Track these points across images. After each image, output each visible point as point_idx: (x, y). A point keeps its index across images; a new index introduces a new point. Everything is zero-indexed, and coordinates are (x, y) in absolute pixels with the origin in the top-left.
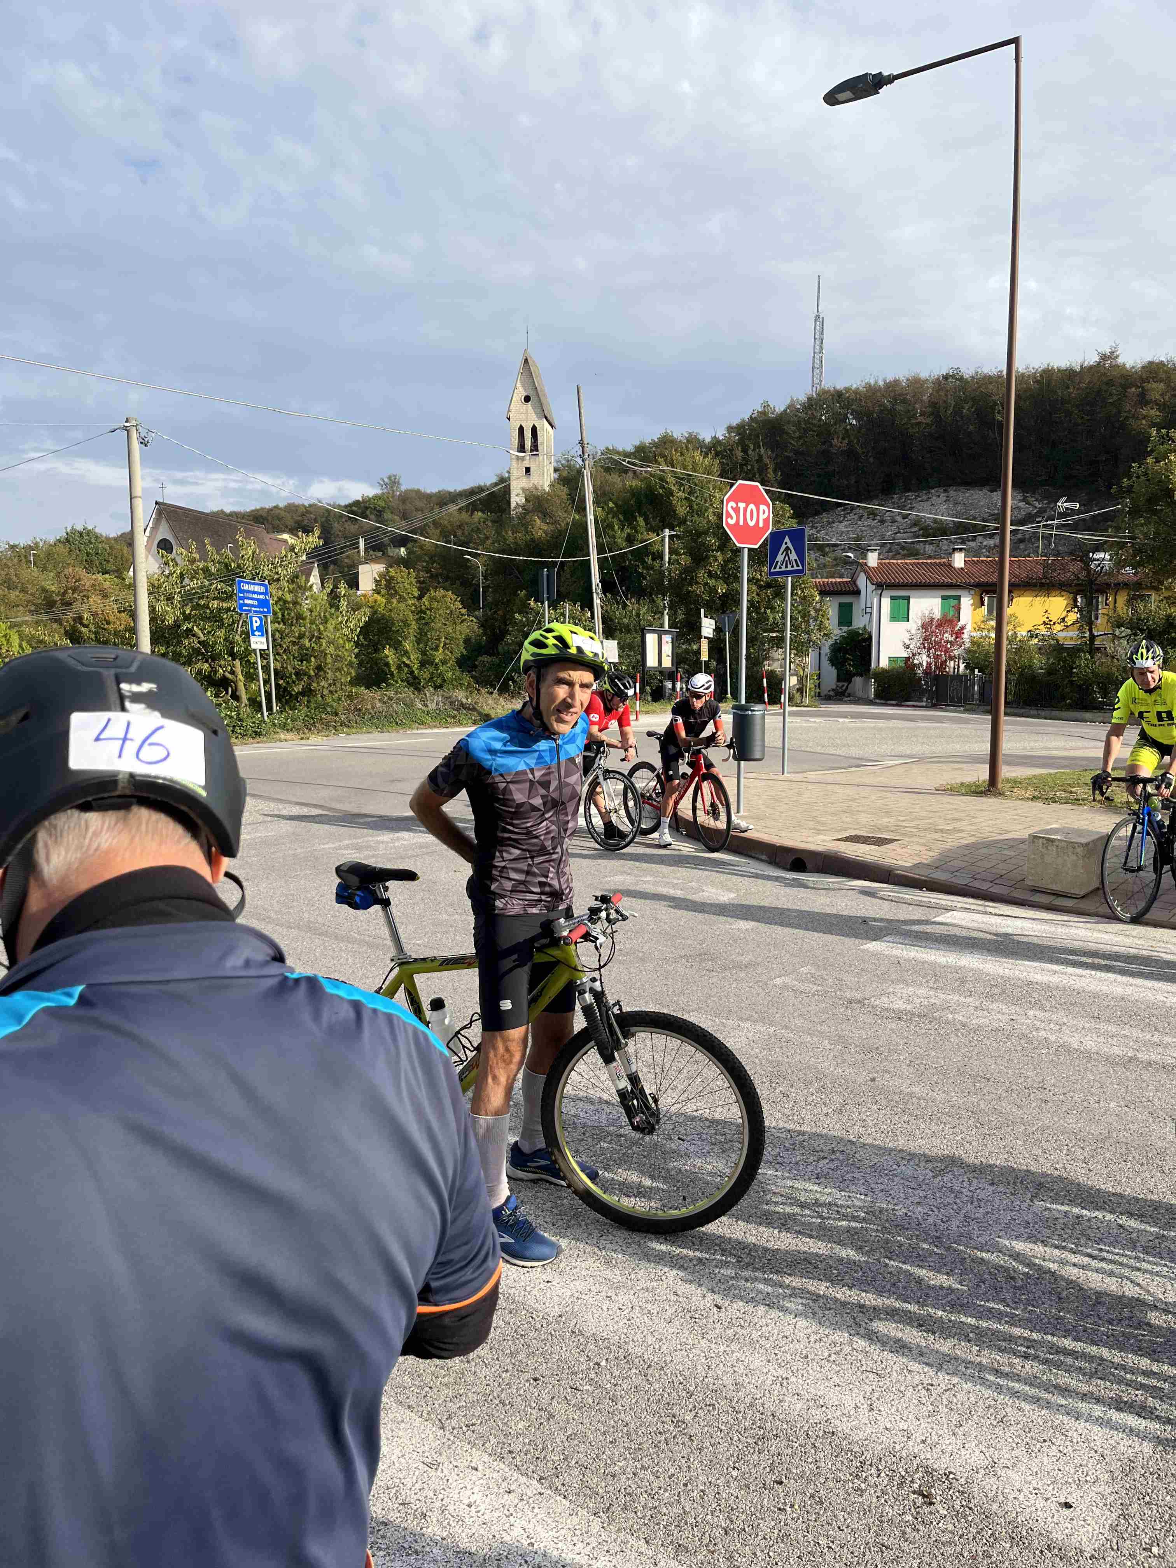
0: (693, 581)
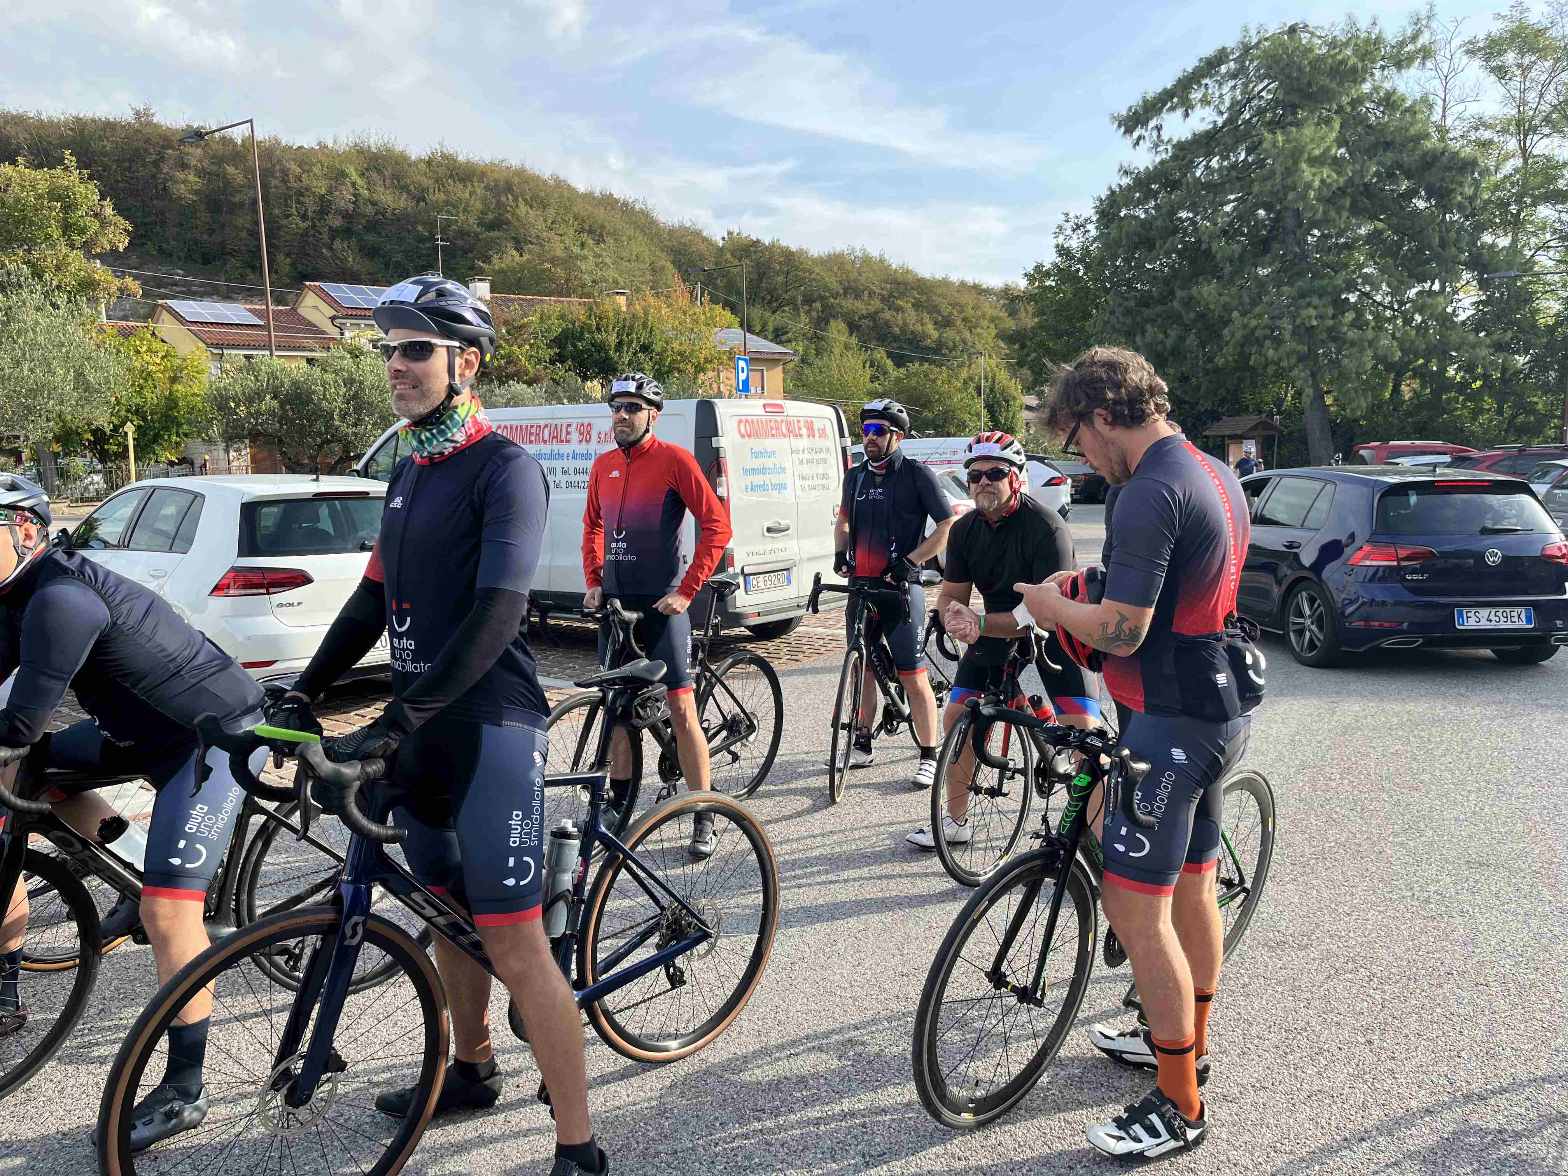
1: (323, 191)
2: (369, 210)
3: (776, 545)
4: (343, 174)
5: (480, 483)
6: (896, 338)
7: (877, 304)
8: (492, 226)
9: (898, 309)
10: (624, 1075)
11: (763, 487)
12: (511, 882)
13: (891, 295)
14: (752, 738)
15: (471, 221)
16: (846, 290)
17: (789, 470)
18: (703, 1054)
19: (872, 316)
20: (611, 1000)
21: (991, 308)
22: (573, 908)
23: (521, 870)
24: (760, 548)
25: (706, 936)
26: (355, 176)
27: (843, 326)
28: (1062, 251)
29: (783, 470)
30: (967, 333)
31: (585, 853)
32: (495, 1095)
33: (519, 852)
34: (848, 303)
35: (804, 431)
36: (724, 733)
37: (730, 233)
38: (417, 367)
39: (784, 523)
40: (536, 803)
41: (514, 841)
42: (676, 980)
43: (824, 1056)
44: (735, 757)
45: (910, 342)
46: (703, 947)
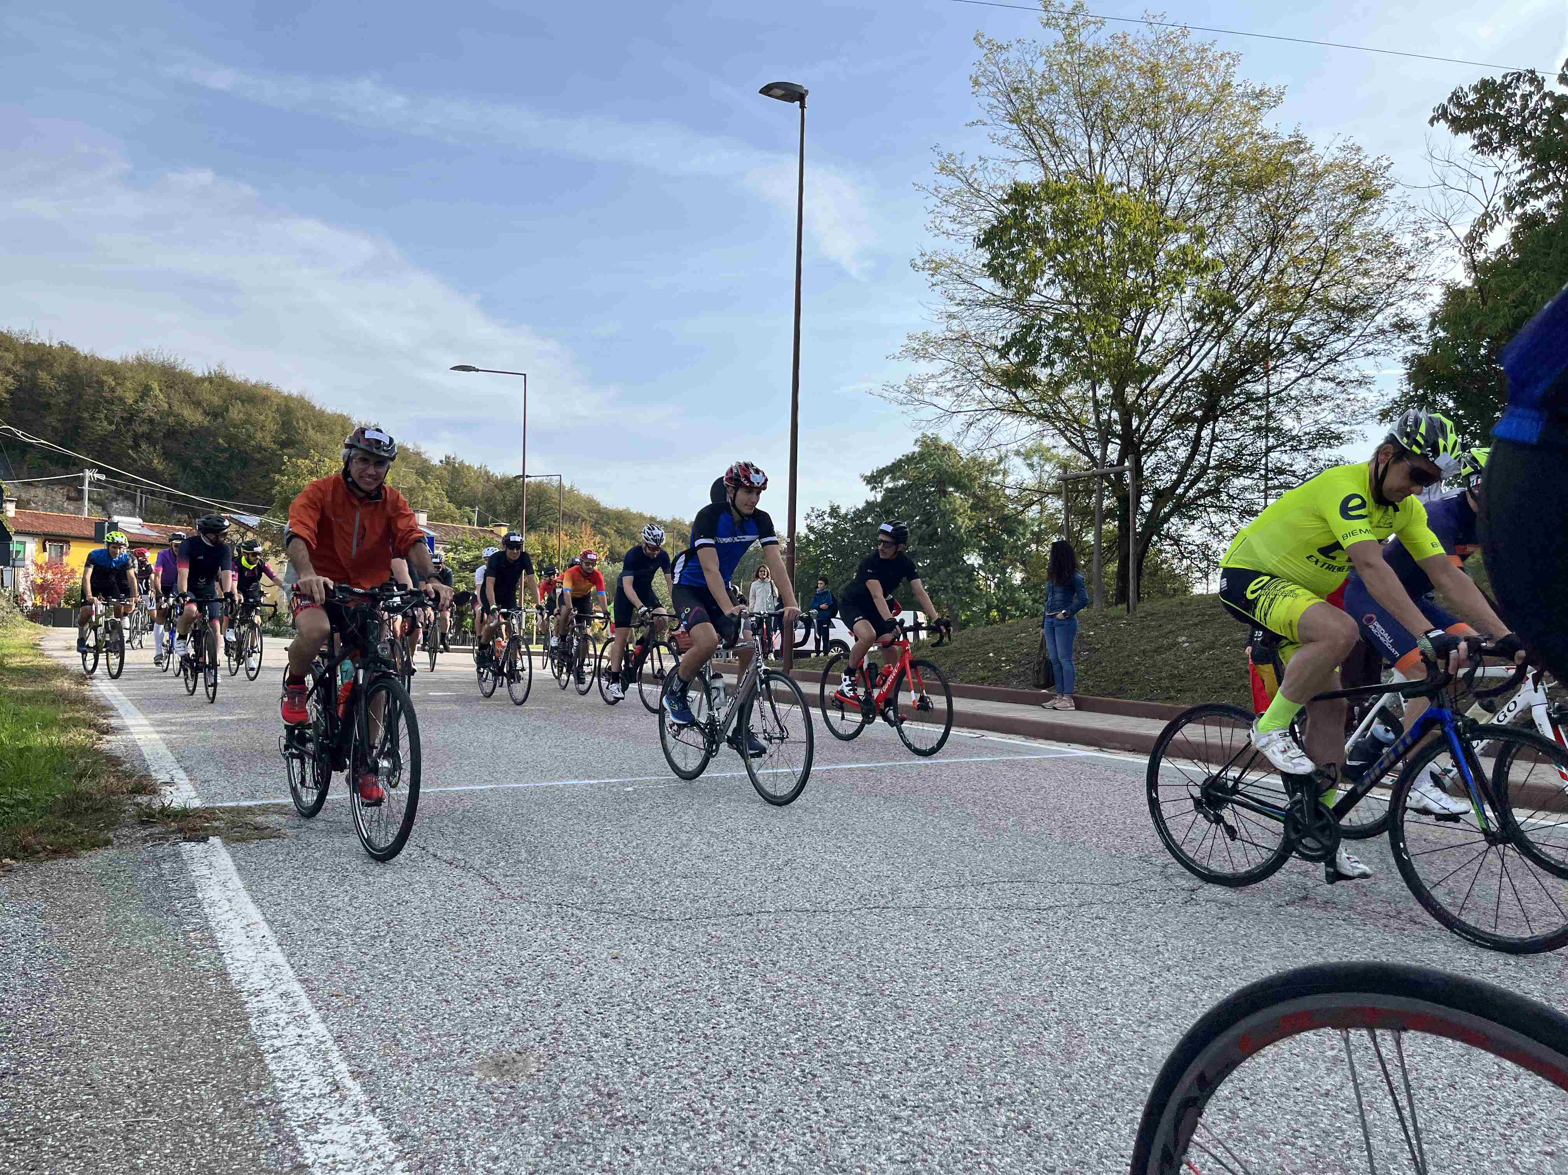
1: (131, 401)
2: (171, 420)
4: (147, 387)
8: (283, 445)
13: (597, 523)
15: (268, 439)
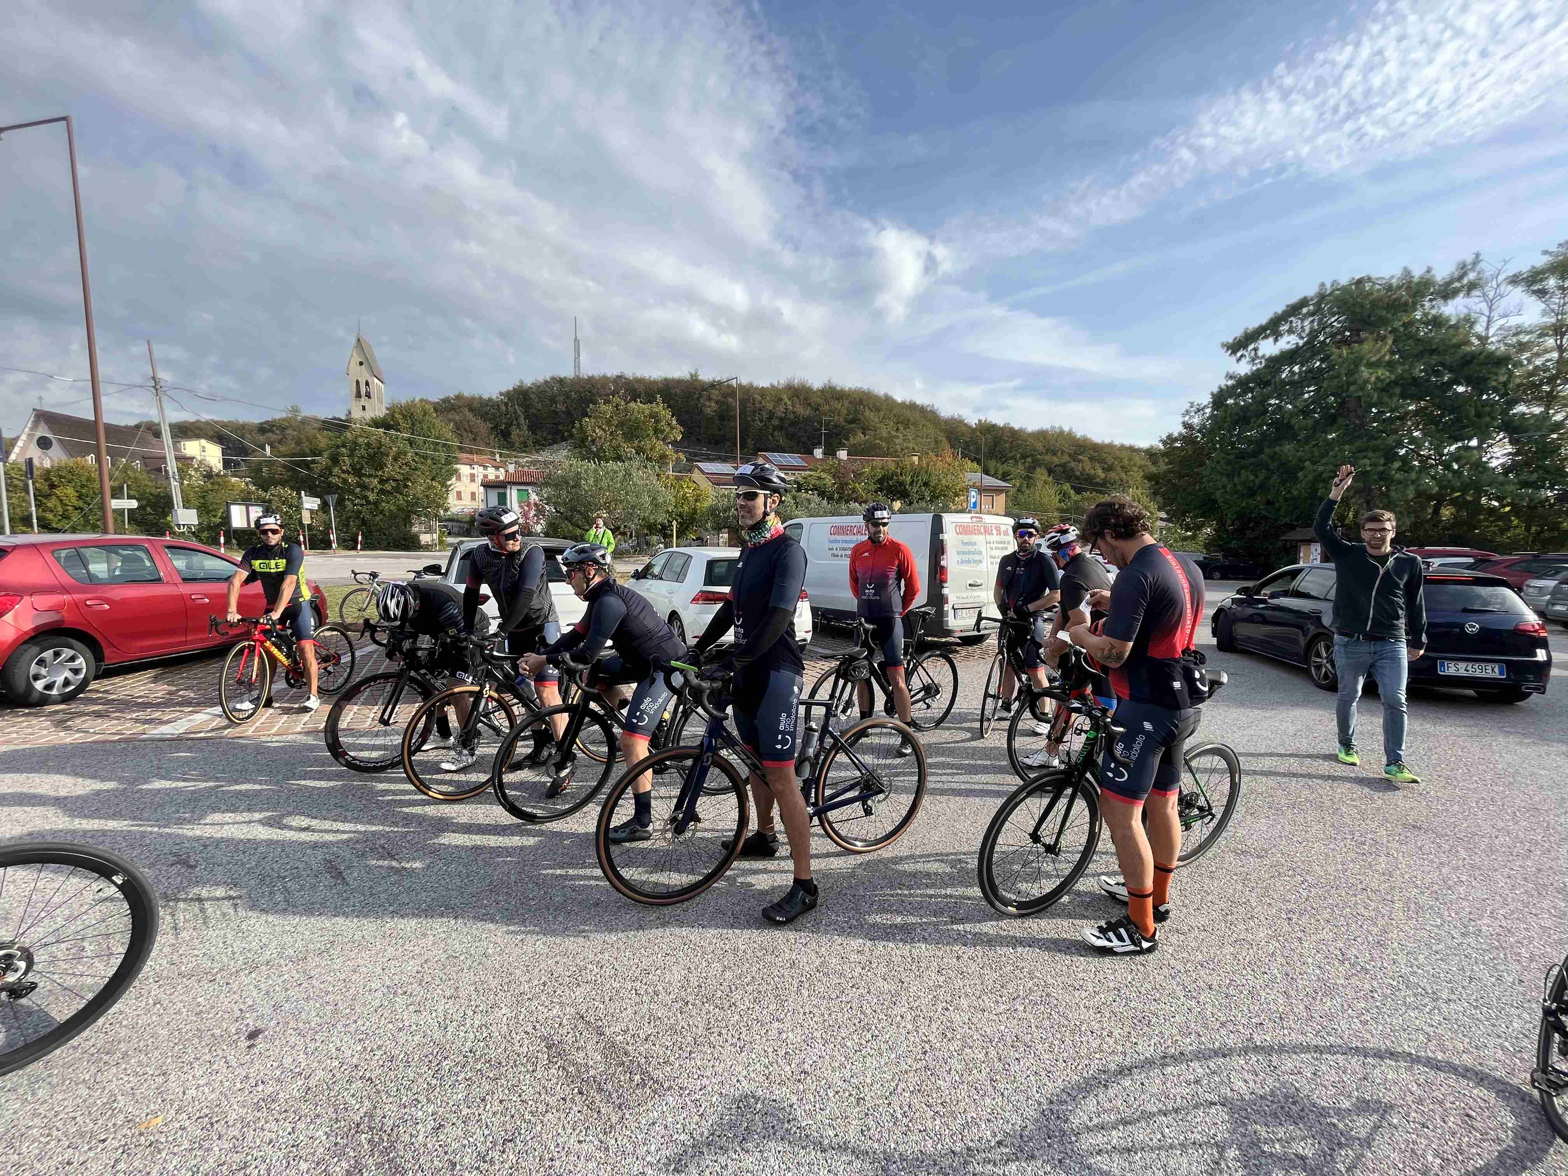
0: (331, 473)
1: (771, 408)
2: (792, 416)
3: (975, 594)
4: (781, 399)
5: (775, 557)
6: (1077, 478)
7: (1066, 458)
8: (851, 422)
9: (1079, 461)
10: (838, 855)
11: (969, 562)
12: (779, 747)
14: (938, 697)
15: (840, 420)
16: (1047, 450)
17: (984, 552)
18: (880, 852)
19: (1063, 466)
20: (832, 815)
21: (1138, 460)
22: (813, 766)
23: (784, 742)
24: (965, 595)
25: (882, 791)
26: (786, 400)
27: (1045, 472)
28: (1186, 425)
29: (981, 553)
30: (1123, 476)
31: (821, 739)
32: (775, 851)
33: (784, 733)
34: (1048, 458)
35: (994, 532)
36: (923, 693)
37: (980, 421)
38: (750, 503)
39: (979, 582)
40: (794, 710)
41: (782, 727)
42: (868, 812)
43: (943, 865)
44: (929, 707)
45: (1086, 480)
46: (881, 796)
